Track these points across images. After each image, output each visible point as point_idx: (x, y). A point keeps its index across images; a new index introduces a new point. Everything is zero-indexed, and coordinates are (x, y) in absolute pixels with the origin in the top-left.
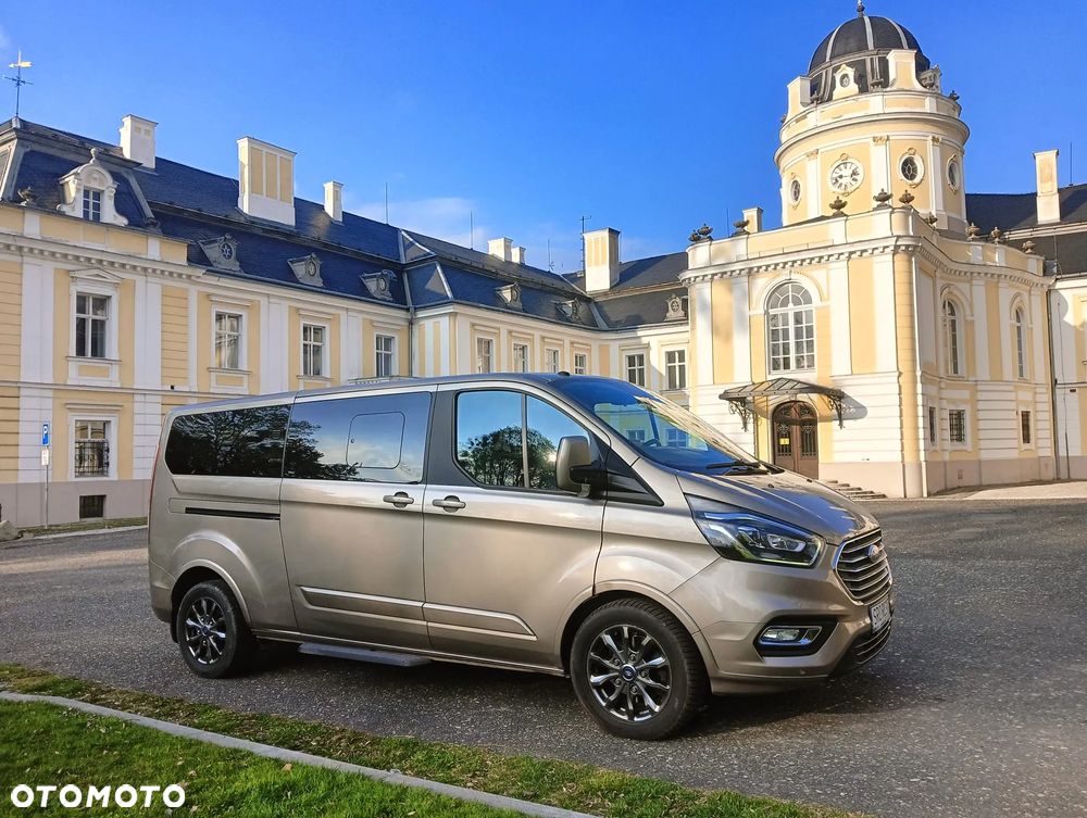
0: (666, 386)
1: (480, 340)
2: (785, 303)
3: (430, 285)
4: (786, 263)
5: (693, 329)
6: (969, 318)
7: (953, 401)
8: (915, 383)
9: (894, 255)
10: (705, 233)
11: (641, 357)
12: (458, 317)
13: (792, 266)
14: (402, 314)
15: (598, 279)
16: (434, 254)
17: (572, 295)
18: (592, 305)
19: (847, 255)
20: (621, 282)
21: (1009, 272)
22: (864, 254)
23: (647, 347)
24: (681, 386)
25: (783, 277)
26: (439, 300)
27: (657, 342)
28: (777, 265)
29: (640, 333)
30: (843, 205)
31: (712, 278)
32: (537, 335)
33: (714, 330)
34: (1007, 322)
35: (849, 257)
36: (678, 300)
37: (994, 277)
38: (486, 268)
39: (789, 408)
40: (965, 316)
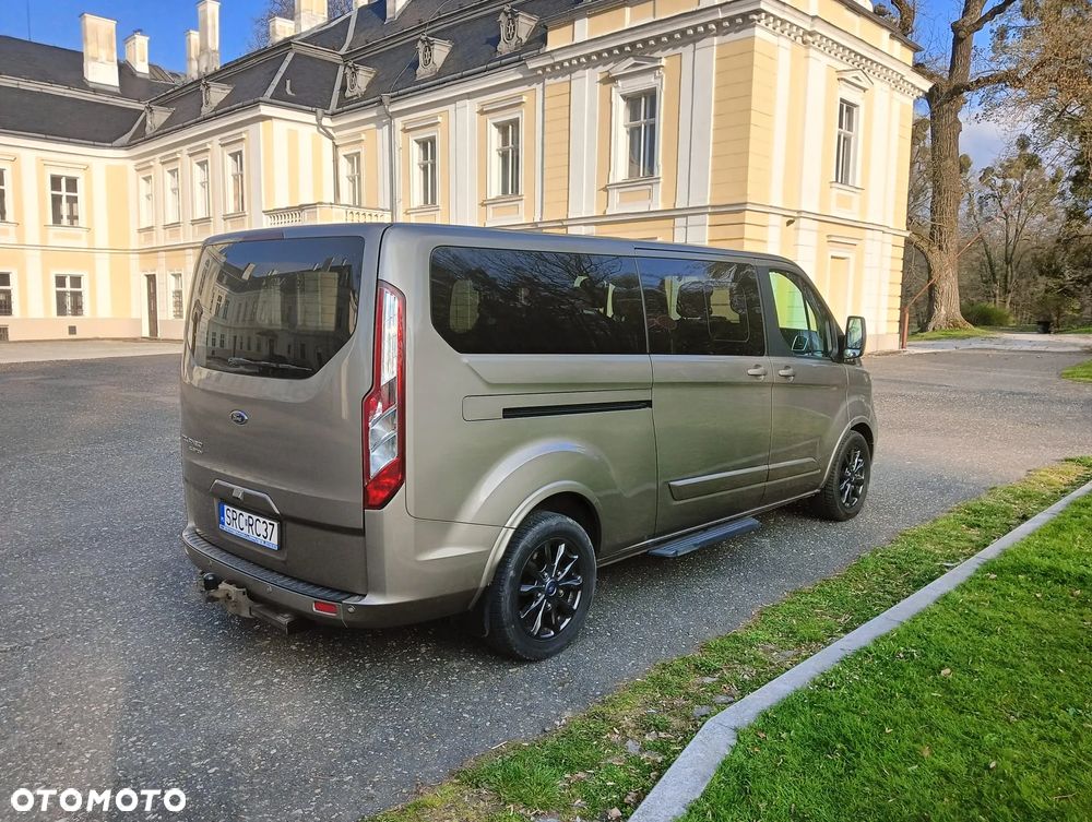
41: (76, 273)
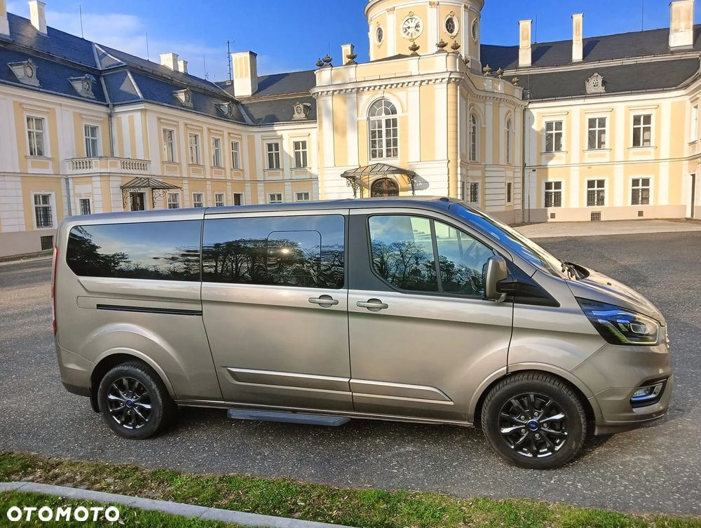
0: (294, 165)
1: (165, 131)
2: (380, 114)
3: (124, 87)
4: (381, 86)
5: (321, 127)
6: (483, 126)
7: (473, 178)
8: (457, 167)
9: (448, 84)
10: (327, 61)
11: (277, 145)
12: (148, 113)
13: (385, 88)
14: (104, 109)
15: (243, 88)
16: (125, 64)
17: (227, 99)
18: (240, 107)
19: (419, 82)
20: (259, 90)
21: (506, 97)
22: (430, 83)
23: (281, 138)
24: (304, 166)
25: (379, 95)
26: (131, 100)
27: (287, 135)
28: (375, 87)
29: (276, 128)
30: (418, 48)
31: (333, 93)
32: (205, 127)
33: (335, 128)
34: (503, 128)
35: (421, 84)
36: (301, 106)
37: (498, 100)
38: (164, 76)
39: (381, 183)
40: (481, 124)
41: (645, 176)
